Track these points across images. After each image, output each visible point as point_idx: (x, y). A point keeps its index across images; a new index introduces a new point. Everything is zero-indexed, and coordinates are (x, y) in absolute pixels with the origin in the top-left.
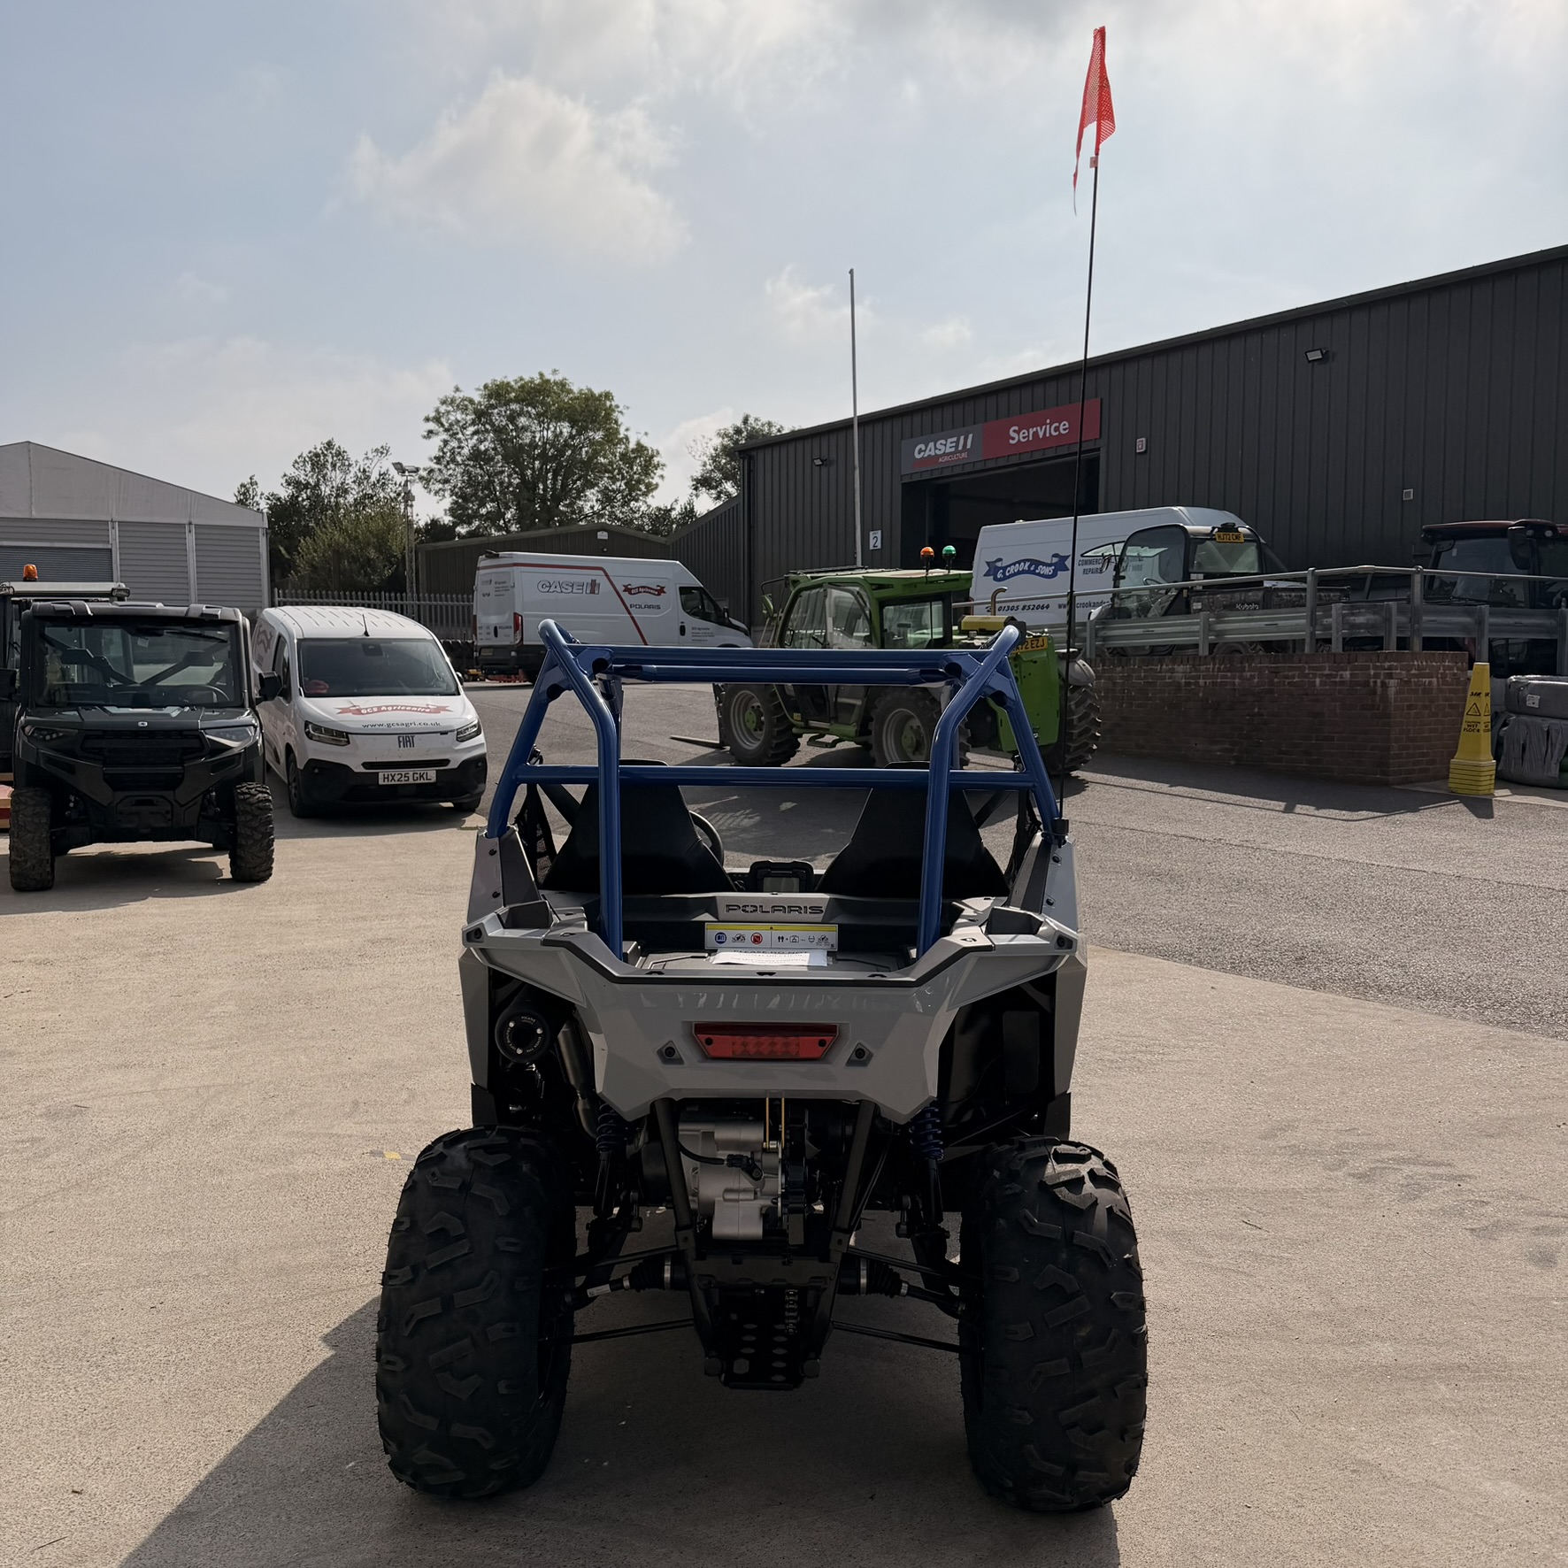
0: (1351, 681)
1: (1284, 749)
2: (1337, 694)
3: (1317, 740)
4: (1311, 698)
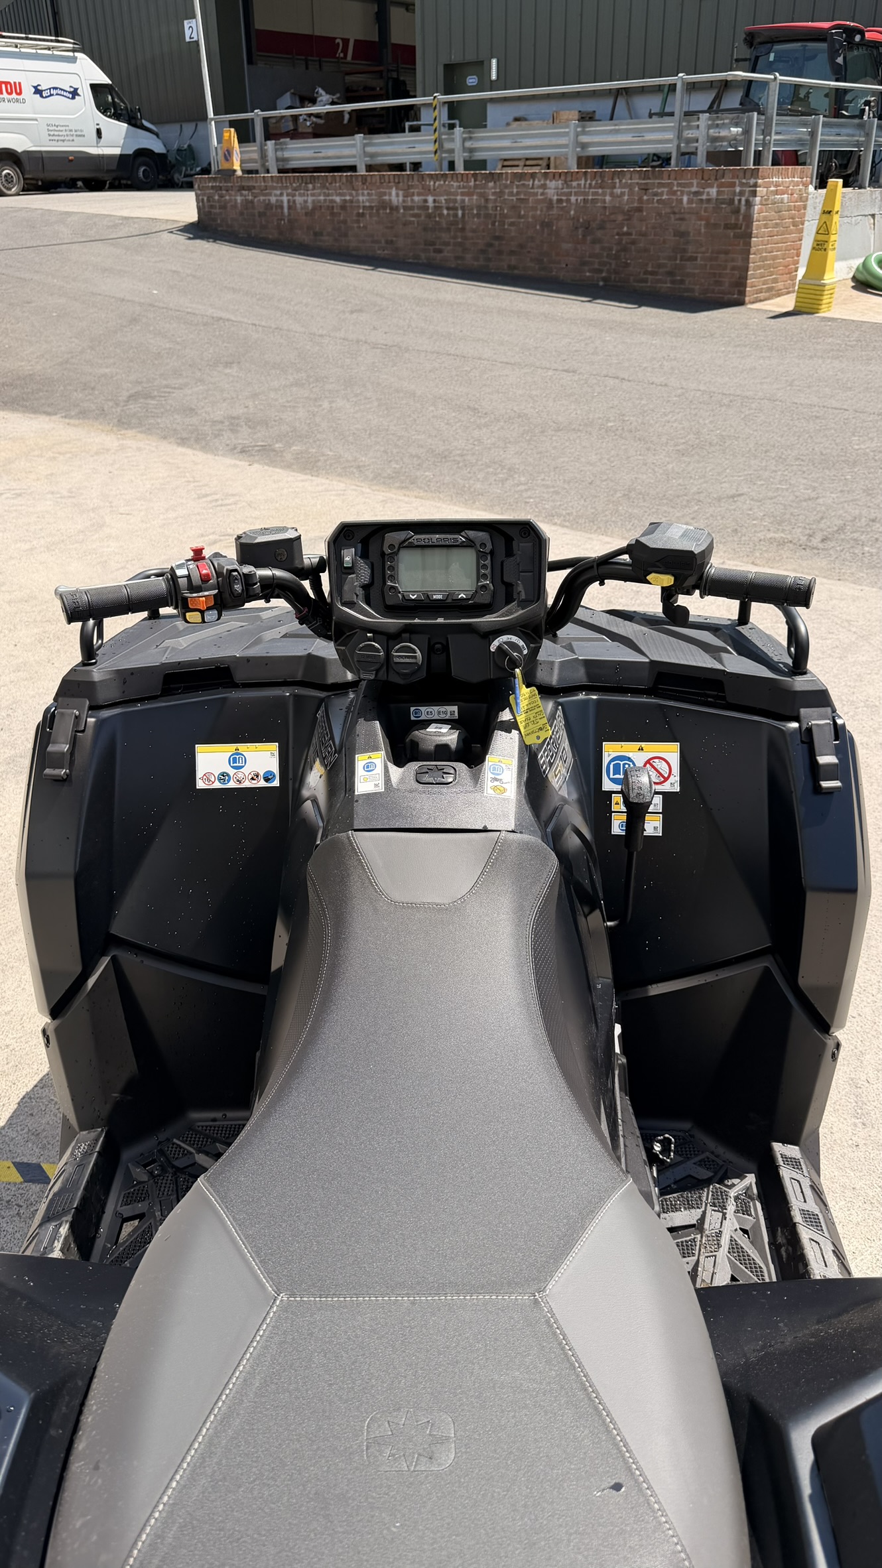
0: (717, 199)
1: (650, 269)
2: (703, 213)
3: (681, 260)
4: (677, 216)
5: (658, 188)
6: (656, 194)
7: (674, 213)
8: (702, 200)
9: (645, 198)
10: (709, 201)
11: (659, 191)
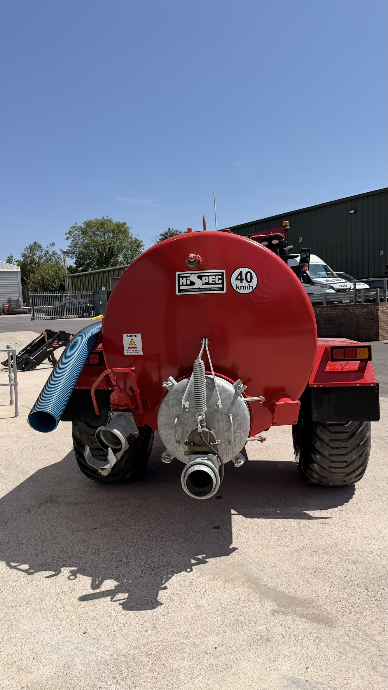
0: (367, 312)
1: (349, 331)
2: (363, 316)
3: (358, 329)
4: (356, 317)
5: (349, 309)
6: (349, 311)
7: (355, 316)
8: (362, 312)
9: (346, 312)
10: (365, 312)
11: (350, 310)
